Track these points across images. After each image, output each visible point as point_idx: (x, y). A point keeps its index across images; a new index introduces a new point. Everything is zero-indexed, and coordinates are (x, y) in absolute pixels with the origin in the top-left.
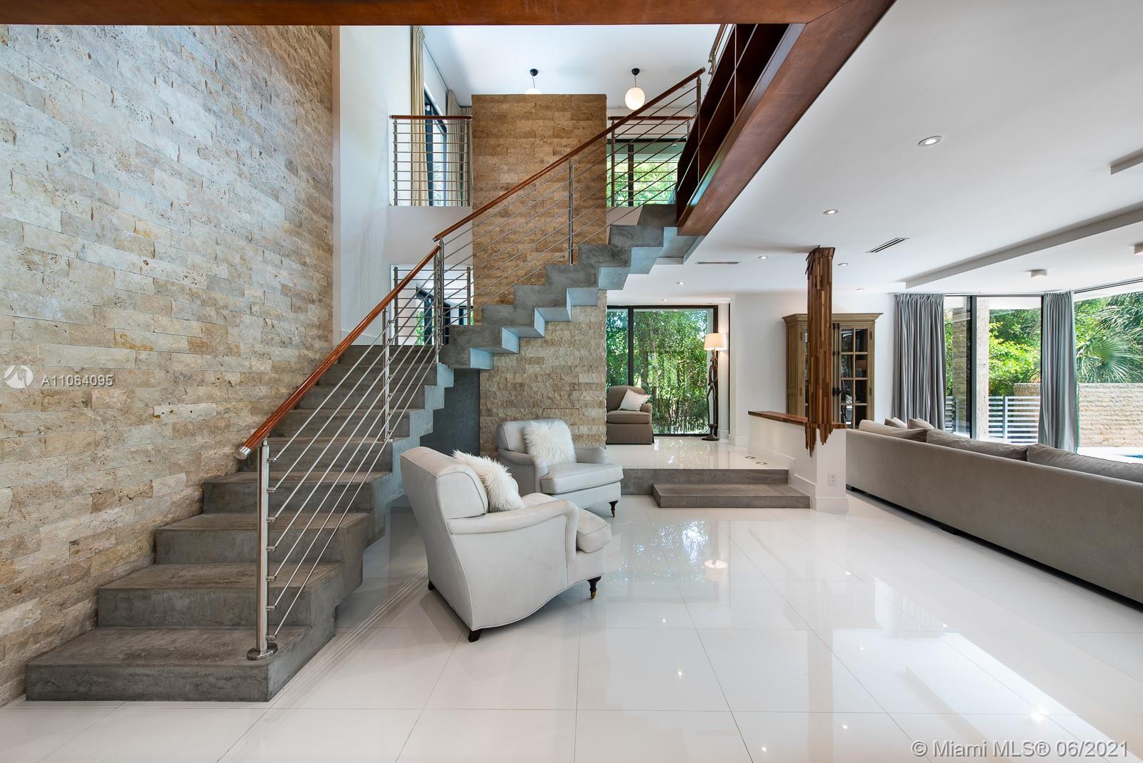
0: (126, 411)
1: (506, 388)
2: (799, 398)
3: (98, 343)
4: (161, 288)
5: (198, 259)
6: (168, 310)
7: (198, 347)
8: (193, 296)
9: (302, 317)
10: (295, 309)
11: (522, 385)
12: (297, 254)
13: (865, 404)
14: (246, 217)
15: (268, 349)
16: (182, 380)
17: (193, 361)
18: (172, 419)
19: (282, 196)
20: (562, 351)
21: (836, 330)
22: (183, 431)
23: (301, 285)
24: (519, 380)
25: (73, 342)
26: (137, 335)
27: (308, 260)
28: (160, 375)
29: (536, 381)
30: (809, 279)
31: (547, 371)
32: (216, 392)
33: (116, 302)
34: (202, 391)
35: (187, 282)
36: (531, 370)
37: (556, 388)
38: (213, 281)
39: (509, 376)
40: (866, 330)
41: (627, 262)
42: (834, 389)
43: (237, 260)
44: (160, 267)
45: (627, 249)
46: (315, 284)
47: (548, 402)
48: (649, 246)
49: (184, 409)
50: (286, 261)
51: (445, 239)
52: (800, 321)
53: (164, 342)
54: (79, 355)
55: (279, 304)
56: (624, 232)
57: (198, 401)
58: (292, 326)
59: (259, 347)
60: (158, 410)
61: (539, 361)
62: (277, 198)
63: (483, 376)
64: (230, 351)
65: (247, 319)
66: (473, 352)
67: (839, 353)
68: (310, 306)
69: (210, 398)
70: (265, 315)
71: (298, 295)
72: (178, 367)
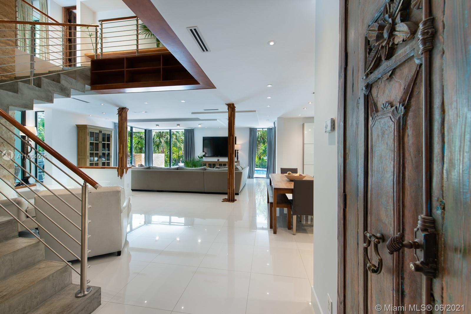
2: (87, 159)
13: (109, 161)
21: (101, 133)
30: (119, 117)
40: (110, 134)
41: (69, 95)
42: (100, 156)
45: (69, 88)
48: (79, 91)
52: (88, 128)
56: (67, 80)
67: (101, 142)
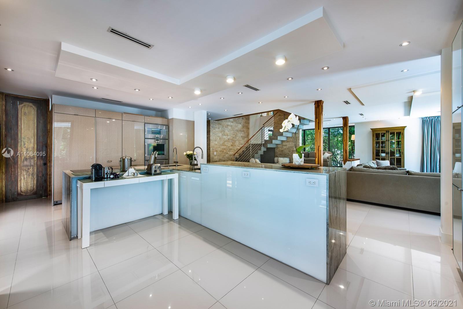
0: (226, 153)
1: (280, 151)
2: (373, 155)
3: (224, 146)
4: (228, 139)
5: (232, 135)
6: (229, 142)
7: (232, 146)
8: (231, 139)
9: (244, 140)
10: (243, 139)
11: (283, 151)
12: (243, 131)
13: (401, 158)
14: (237, 128)
15: (240, 145)
16: (230, 149)
17: (231, 147)
18: (229, 154)
19: (241, 124)
20: (290, 143)
21: (388, 132)
22: (230, 155)
23: (244, 135)
24: (282, 150)
25: (222, 146)
26: (227, 145)
27: (245, 131)
28: (228, 149)
29: (285, 150)
31: (288, 148)
32: (233, 151)
33: (225, 142)
34: (232, 151)
35: (231, 138)
36: (284, 147)
37: (289, 151)
38: (233, 137)
39: (280, 149)
40: (401, 132)
42: (387, 152)
43: (236, 134)
44: (228, 137)
46: (246, 135)
47: (288, 154)
49: (230, 153)
50: (242, 132)
51: (265, 125)
53: (229, 145)
54: (223, 147)
55: (241, 139)
57: (232, 152)
58: (243, 142)
59: (238, 145)
60: (228, 153)
61: (286, 145)
62: (240, 124)
63: (276, 149)
64: (235, 146)
65: (237, 141)
66: (268, 144)
67: (388, 140)
68: (245, 138)
69: (233, 152)
70: (239, 141)
71: (243, 137)
72: (230, 148)
